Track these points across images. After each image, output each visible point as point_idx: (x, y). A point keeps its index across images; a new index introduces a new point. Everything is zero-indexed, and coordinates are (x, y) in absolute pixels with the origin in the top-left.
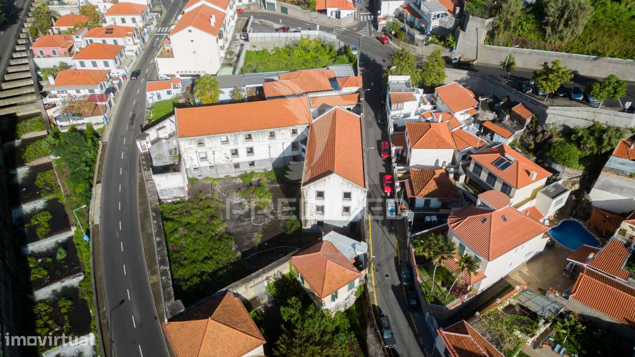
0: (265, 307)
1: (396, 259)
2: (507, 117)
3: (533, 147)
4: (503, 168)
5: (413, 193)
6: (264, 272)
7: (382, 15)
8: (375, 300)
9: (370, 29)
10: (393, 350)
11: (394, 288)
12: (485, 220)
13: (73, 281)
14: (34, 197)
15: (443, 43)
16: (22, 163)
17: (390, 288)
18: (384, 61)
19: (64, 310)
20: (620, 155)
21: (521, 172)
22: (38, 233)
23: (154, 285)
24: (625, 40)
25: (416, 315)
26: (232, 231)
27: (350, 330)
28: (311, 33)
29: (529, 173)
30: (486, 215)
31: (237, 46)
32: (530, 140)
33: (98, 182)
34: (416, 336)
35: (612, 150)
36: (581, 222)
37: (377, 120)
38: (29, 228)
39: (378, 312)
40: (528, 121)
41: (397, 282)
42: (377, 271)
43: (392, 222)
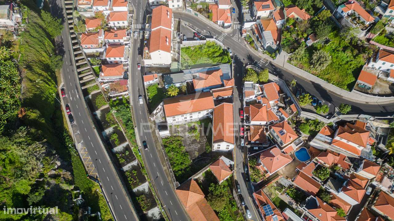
0: (202, 181)
1: (243, 162)
2: (288, 108)
3: (295, 122)
4: (282, 135)
5: (251, 139)
6: (202, 172)
7: (244, 28)
8: (236, 178)
9: (238, 35)
10: (241, 194)
11: (242, 173)
12: (271, 160)
13: (135, 163)
14: (108, 127)
15: (270, 55)
16: (97, 109)
17: (241, 173)
18: (244, 59)
19: (135, 175)
20: (322, 133)
21: (288, 137)
22: (116, 144)
23: (165, 170)
24: (340, 77)
25: (248, 183)
26: (188, 150)
27: (228, 186)
28: (211, 39)
29: (290, 137)
30: (272, 158)
31: (176, 43)
32: (295, 119)
33: (136, 127)
34: (248, 189)
35: (319, 131)
36: (307, 149)
37: (239, 97)
38: (111, 141)
39: (237, 182)
40: (295, 112)
41: (243, 172)
42: (237, 167)
43: (243, 147)
